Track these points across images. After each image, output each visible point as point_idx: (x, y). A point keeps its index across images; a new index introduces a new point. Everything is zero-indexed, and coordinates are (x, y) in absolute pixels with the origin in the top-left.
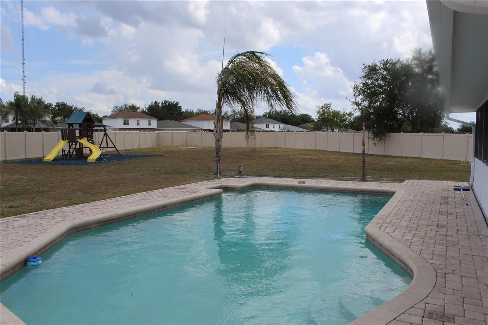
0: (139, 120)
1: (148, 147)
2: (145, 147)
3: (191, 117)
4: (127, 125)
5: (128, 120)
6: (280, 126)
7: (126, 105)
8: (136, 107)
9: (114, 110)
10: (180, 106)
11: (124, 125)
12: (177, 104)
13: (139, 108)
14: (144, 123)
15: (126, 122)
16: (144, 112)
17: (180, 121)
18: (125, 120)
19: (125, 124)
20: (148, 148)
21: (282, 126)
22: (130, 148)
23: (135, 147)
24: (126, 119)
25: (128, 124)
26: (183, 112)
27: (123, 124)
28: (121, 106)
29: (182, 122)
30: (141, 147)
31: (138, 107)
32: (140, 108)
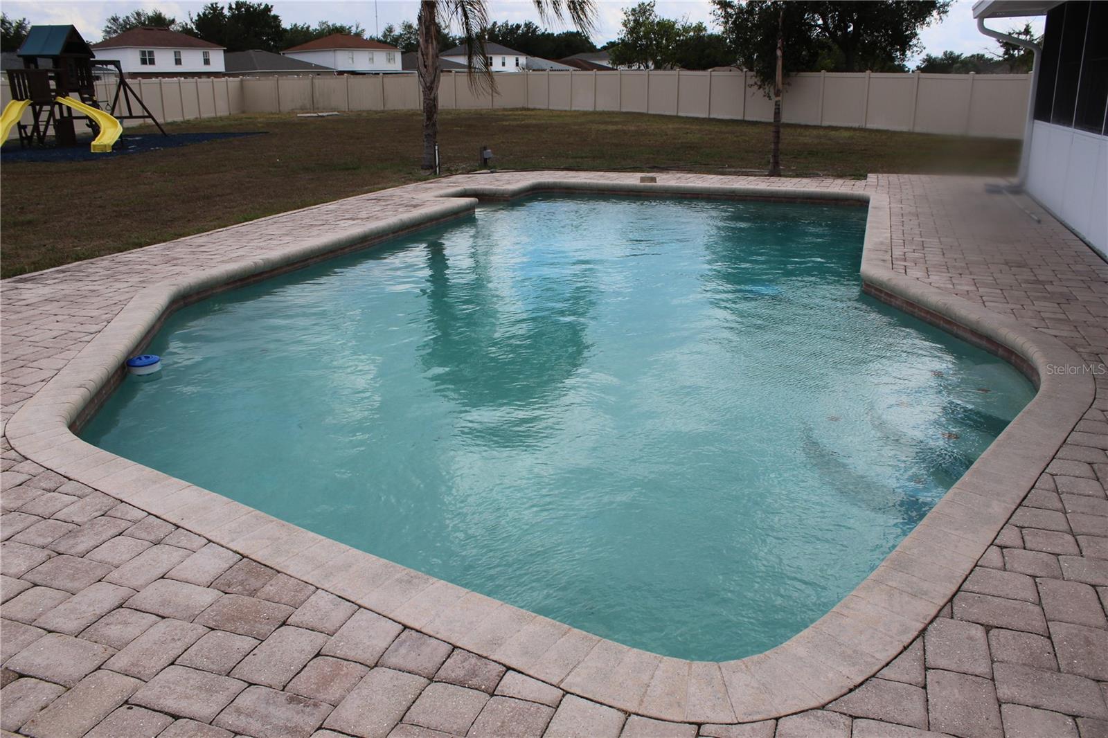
0: (180, 52)
1: (219, 114)
2: (213, 115)
3: (306, 41)
4: (150, 64)
5: (151, 53)
6: (517, 60)
7: (138, 14)
8: (165, 19)
9: (110, 28)
10: (277, 14)
11: (144, 66)
12: (268, 9)
13: (173, 21)
14: (192, 60)
15: (147, 57)
16: (186, 31)
17: (281, 53)
18: (143, 53)
19: (144, 62)
20: (220, 117)
21: (523, 60)
22: (179, 119)
23: (191, 115)
24: (146, 50)
25: (152, 62)
26: (285, 30)
27: (139, 61)
28: (127, 17)
29: (286, 55)
30: (205, 115)
31: (172, 18)
32: (178, 21)
